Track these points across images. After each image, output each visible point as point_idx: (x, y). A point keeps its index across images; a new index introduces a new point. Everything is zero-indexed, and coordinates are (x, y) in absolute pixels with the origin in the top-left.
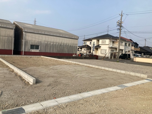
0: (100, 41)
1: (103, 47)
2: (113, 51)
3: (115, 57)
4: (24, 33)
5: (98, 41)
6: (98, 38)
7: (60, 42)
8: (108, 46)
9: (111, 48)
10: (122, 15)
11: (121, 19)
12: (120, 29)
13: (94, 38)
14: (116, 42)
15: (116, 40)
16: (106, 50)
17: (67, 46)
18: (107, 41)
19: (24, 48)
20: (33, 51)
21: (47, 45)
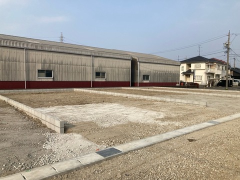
0: (193, 65)
1: (197, 73)
2: (209, 77)
3: (212, 85)
4: (138, 63)
5: (190, 65)
7: (165, 71)
8: (204, 71)
9: (209, 73)
10: (229, 35)
11: (229, 40)
13: (183, 62)
14: (212, 66)
15: (213, 63)
16: (201, 77)
17: (171, 74)
18: (203, 65)
19: (139, 79)
20: (145, 82)
21: (155, 74)
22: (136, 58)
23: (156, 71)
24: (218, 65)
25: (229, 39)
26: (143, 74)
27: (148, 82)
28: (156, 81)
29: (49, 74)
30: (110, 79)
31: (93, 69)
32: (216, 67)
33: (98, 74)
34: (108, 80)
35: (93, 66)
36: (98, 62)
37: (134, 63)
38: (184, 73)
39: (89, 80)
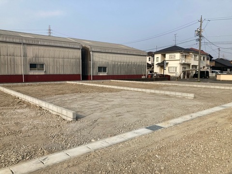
0: (167, 56)
1: (171, 64)
2: (185, 68)
3: (188, 76)
5: (164, 56)
6: (164, 52)
8: (178, 62)
9: (184, 64)
10: (201, 21)
11: (201, 27)
12: (199, 40)
13: (157, 52)
14: (188, 56)
15: (189, 53)
16: (176, 68)
18: (178, 56)
19: (92, 72)
20: (101, 74)
21: (114, 66)
22: (89, 47)
23: (115, 62)
24: (195, 55)
25: (201, 25)
26: (98, 65)
27: (105, 74)
28: (115, 73)
30: (51, 72)
31: (25, 60)
32: (192, 57)
33: (33, 66)
34: (48, 73)
35: (25, 56)
37: (85, 53)
38: (158, 65)
39: (20, 73)
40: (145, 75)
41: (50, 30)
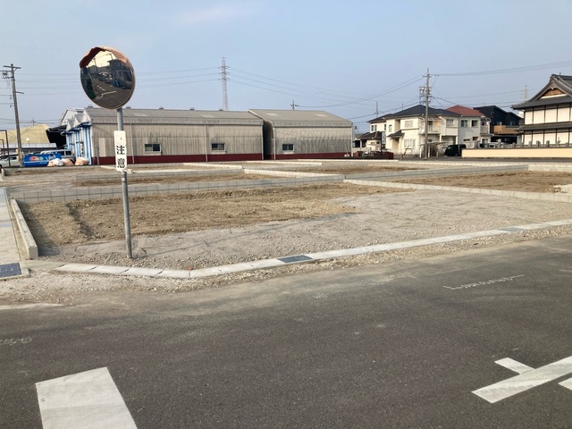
0: (403, 122)
1: (408, 135)
2: (430, 140)
3: (433, 154)
4: (274, 129)
5: (399, 121)
6: (398, 116)
7: (322, 136)
8: (417, 132)
11: (427, 84)
13: (390, 117)
14: (436, 122)
16: (414, 141)
17: (333, 141)
18: (415, 121)
19: (276, 150)
20: (286, 153)
21: (303, 143)
22: (271, 122)
23: (304, 137)
24: (447, 120)
25: (428, 81)
26: (282, 143)
27: (291, 153)
28: (305, 152)
29: (156, 148)
30: (232, 151)
31: (208, 140)
32: (442, 123)
33: (215, 146)
34: (229, 153)
35: (208, 136)
36: (213, 131)
37: (267, 130)
38: (392, 136)
39: (203, 153)
40: (350, 153)
41: (224, 67)
